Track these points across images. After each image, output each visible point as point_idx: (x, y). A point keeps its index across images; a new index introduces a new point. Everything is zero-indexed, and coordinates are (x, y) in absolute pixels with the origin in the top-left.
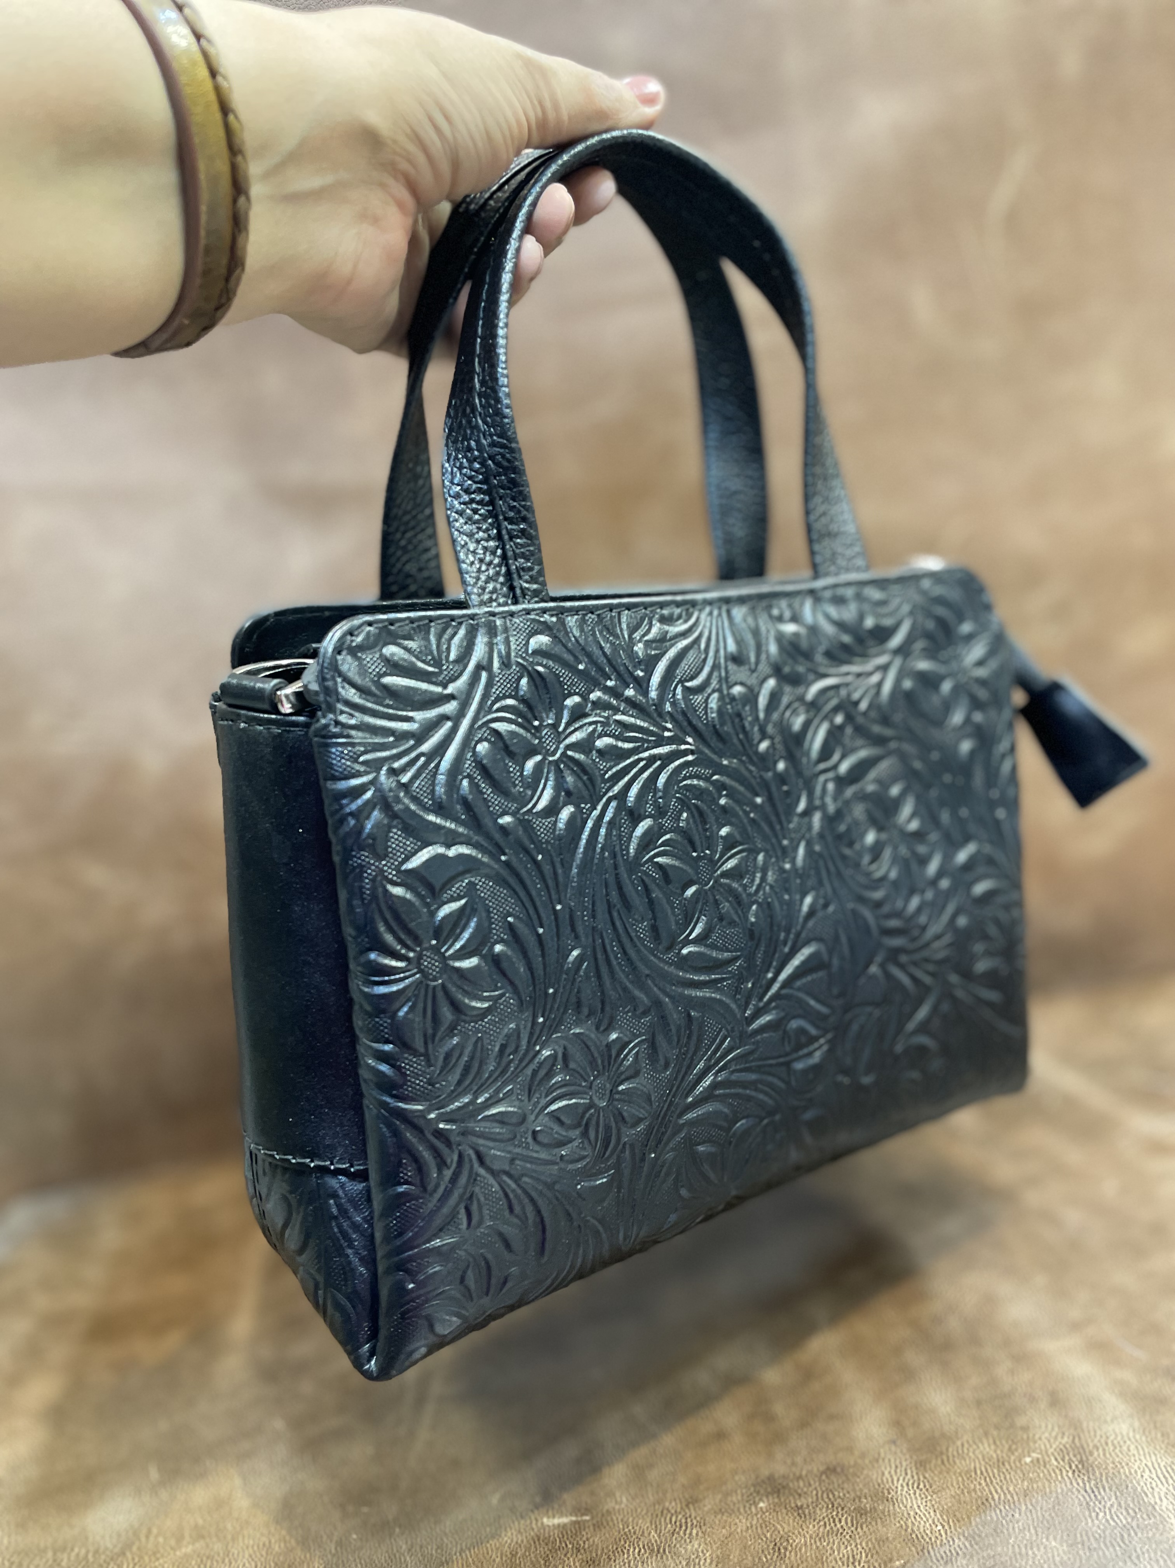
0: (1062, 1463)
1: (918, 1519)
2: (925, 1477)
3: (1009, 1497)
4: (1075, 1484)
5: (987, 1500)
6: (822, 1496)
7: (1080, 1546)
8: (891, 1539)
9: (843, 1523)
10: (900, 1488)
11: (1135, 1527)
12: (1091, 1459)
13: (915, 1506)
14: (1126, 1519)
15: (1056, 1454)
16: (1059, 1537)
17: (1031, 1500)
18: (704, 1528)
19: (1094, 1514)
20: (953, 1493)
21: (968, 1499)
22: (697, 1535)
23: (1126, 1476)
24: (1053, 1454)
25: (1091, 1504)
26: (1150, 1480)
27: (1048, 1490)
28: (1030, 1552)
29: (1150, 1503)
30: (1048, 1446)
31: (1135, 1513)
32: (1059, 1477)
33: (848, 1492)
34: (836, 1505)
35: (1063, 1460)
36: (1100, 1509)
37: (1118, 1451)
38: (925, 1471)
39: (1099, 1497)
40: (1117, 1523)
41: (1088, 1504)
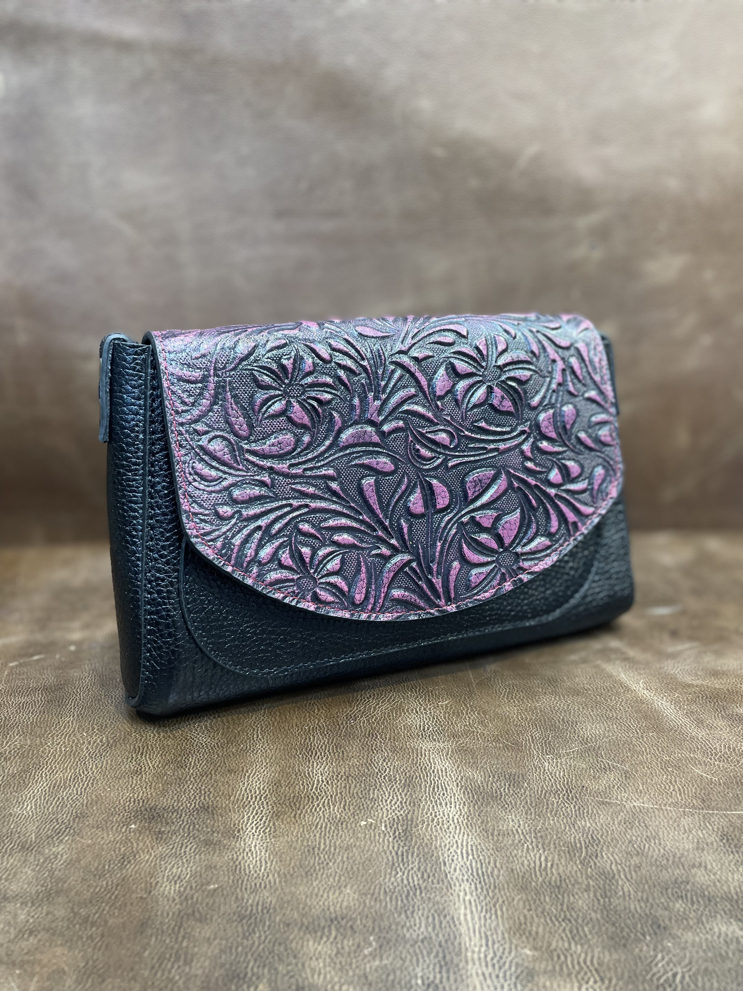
0: (389, 829)
1: (249, 855)
2: (274, 824)
3: (332, 849)
4: (391, 848)
5: (313, 849)
6: (184, 827)
7: (369, 896)
8: (218, 867)
9: (188, 849)
10: (249, 829)
11: (423, 888)
12: (414, 830)
13: (253, 845)
14: (418, 880)
15: (388, 822)
16: (355, 887)
17: (348, 854)
18: (76, 837)
19: (394, 873)
20: (289, 840)
21: (298, 847)
22: (67, 841)
23: (436, 848)
24: (385, 821)
25: (396, 865)
26: (453, 853)
27: (367, 848)
28: (325, 896)
29: (445, 871)
30: (385, 816)
31: (429, 877)
32: (381, 840)
33: (207, 827)
34: (191, 835)
35: (391, 828)
36: (401, 869)
37: (438, 827)
38: (277, 820)
39: (405, 860)
40: (409, 883)
41: (393, 864)
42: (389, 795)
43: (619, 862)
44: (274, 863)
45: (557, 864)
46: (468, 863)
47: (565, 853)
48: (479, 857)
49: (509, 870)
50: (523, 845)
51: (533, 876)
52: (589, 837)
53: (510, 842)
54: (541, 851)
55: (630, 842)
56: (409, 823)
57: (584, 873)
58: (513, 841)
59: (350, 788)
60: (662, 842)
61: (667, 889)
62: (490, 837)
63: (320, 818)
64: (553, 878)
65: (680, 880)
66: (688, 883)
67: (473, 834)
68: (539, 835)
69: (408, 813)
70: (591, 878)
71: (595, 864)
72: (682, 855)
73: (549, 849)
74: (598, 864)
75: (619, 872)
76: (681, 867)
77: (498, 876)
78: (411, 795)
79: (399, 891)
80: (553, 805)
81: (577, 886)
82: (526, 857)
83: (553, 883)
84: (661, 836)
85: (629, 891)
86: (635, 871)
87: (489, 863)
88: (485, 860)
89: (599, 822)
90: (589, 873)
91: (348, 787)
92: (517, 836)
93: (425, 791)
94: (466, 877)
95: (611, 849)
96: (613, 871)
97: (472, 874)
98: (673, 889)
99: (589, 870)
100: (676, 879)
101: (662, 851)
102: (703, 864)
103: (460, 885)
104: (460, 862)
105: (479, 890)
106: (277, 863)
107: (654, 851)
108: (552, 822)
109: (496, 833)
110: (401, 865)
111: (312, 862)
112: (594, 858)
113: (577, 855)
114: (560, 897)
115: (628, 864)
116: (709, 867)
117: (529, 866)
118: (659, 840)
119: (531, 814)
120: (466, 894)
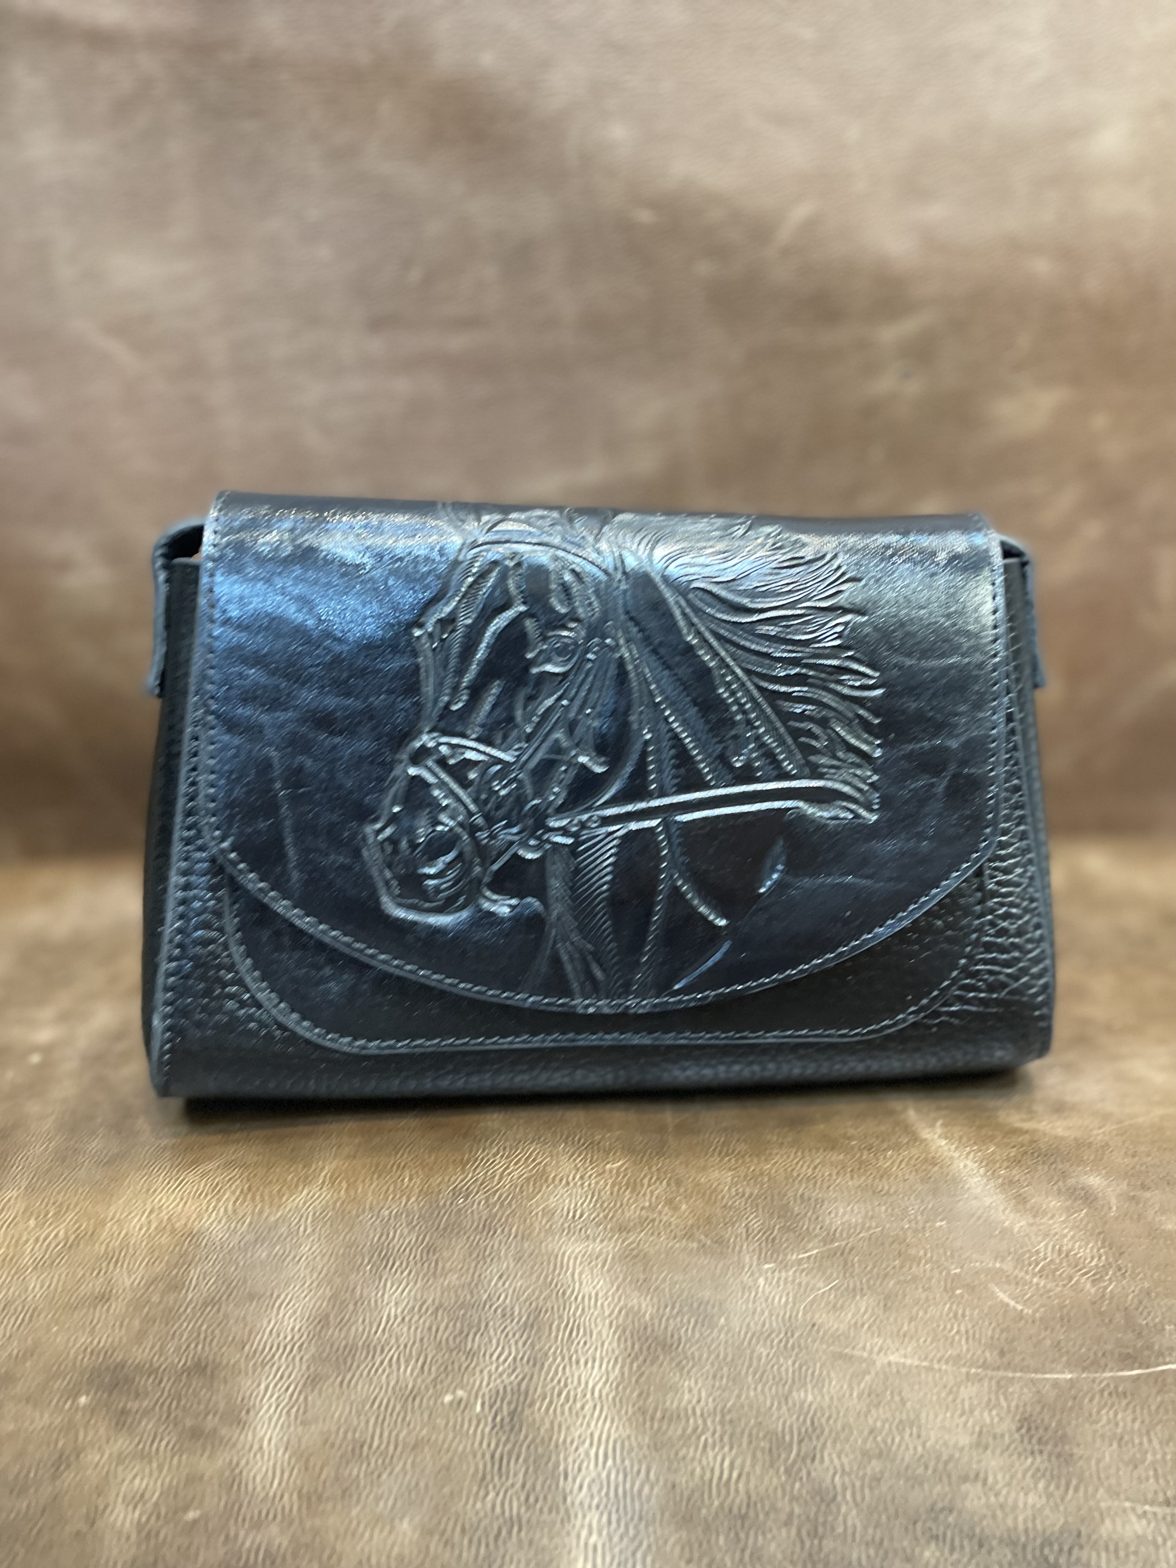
0: (487, 1411)
1: (258, 1457)
2: (305, 1400)
3: (391, 1448)
4: (484, 1446)
5: (362, 1446)
6: (164, 1402)
7: (436, 1537)
8: (205, 1478)
9: (163, 1444)
10: (265, 1410)
11: (524, 1520)
12: (527, 1412)
13: (266, 1439)
14: (519, 1507)
15: (487, 1398)
16: (417, 1519)
17: (415, 1457)
19: (482, 1493)
20: (326, 1428)
21: (337, 1442)
23: (557, 1446)
24: (484, 1395)
25: (489, 1477)
26: (583, 1457)
27: (446, 1446)
28: (367, 1535)
29: (564, 1490)
30: (485, 1383)
31: (537, 1501)
32: (471, 1431)
33: (199, 1403)
34: (172, 1417)
35: (491, 1407)
36: (494, 1487)
37: (567, 1407)
38: (313, 1391)
39: (504, 1469)
40: (503, 1513)
41: (484, 1478)
42: (498, 1345)
43: (847, 1469)
44: (295, 1471)
45: (748, 1474)
46: (604, 1475)
47: (763, 1452)
48: (623, 1461)
49: (669, 1485)
50: (699, 1438)
51: (706, 1496)
52: (808, 1422)
53: (679, 1432)
54: (726, 1449)
55: (872, 1431)
56: (522, 1399)
57: (788, 1488)
58: (684, 1430)
59: (437, 1331)
60: (923, 1433)
61: (915, 1523)
62: (648, 1424)
63: (381, 1388)
64: (738, 1501)
65: (940, 1505)
66: (951, 1511)
67: (620, 1419)
68: (728, 1418)
69: (523, 1379)
70: (797, 1500)
71: (809, 1473)
72: (951, 1457)
73: (740, 1446)
74: (813, 1474)
75: (844, 1489)
76: (945, 1479)
77: (649, 1499)
78: (533, 1345)
79: (485, 1529)
80: (760, 1359)
81: (772, 1516)
82: (700, 1462)
83: (735, 1510)
84: (923, 1421)
85: (855, 1527)
86: (871, 1488)
87: (639, 1472)
88: (632, 1467)
89: (829, 1392)
90: (795, 1492)
91: (434, 1329)
92: (691, 1421)
93: (557, 1337)
94: (595, 1501)
95: (838, 1446)
96: (835, 1487)
97: (607, 1494)
98: (925, 1522)
99: (797, 1485)
100: (934, 1504)
101: (920, 1449)
102: (982, 1476)
103: (584, 1517)
104: (590, 1471)
105: (614, 1525)
106: (299, 1470)
107: (907, 1448)
108: (752, 1393)
109: (659, 1415)
110: (496, 1479)
111: (355, 1472)
112: (809, 1461)
113: (783, 1456)
114: (742, 1536)
115: (861, 1474)
116: (990, 1480)
117: (702, 1477)
118: (919, 1427)
119: (722, 1378)
120: (590, 1533)
